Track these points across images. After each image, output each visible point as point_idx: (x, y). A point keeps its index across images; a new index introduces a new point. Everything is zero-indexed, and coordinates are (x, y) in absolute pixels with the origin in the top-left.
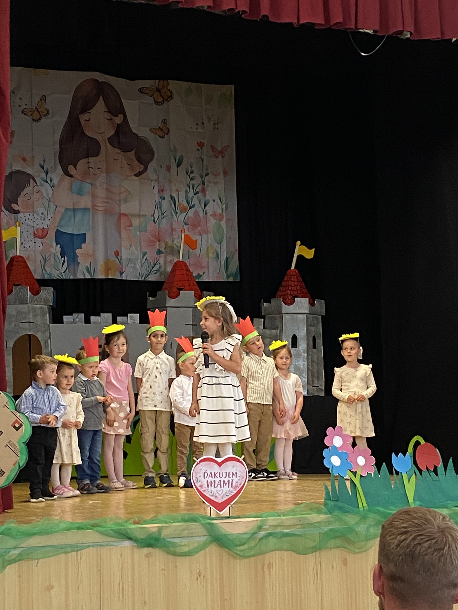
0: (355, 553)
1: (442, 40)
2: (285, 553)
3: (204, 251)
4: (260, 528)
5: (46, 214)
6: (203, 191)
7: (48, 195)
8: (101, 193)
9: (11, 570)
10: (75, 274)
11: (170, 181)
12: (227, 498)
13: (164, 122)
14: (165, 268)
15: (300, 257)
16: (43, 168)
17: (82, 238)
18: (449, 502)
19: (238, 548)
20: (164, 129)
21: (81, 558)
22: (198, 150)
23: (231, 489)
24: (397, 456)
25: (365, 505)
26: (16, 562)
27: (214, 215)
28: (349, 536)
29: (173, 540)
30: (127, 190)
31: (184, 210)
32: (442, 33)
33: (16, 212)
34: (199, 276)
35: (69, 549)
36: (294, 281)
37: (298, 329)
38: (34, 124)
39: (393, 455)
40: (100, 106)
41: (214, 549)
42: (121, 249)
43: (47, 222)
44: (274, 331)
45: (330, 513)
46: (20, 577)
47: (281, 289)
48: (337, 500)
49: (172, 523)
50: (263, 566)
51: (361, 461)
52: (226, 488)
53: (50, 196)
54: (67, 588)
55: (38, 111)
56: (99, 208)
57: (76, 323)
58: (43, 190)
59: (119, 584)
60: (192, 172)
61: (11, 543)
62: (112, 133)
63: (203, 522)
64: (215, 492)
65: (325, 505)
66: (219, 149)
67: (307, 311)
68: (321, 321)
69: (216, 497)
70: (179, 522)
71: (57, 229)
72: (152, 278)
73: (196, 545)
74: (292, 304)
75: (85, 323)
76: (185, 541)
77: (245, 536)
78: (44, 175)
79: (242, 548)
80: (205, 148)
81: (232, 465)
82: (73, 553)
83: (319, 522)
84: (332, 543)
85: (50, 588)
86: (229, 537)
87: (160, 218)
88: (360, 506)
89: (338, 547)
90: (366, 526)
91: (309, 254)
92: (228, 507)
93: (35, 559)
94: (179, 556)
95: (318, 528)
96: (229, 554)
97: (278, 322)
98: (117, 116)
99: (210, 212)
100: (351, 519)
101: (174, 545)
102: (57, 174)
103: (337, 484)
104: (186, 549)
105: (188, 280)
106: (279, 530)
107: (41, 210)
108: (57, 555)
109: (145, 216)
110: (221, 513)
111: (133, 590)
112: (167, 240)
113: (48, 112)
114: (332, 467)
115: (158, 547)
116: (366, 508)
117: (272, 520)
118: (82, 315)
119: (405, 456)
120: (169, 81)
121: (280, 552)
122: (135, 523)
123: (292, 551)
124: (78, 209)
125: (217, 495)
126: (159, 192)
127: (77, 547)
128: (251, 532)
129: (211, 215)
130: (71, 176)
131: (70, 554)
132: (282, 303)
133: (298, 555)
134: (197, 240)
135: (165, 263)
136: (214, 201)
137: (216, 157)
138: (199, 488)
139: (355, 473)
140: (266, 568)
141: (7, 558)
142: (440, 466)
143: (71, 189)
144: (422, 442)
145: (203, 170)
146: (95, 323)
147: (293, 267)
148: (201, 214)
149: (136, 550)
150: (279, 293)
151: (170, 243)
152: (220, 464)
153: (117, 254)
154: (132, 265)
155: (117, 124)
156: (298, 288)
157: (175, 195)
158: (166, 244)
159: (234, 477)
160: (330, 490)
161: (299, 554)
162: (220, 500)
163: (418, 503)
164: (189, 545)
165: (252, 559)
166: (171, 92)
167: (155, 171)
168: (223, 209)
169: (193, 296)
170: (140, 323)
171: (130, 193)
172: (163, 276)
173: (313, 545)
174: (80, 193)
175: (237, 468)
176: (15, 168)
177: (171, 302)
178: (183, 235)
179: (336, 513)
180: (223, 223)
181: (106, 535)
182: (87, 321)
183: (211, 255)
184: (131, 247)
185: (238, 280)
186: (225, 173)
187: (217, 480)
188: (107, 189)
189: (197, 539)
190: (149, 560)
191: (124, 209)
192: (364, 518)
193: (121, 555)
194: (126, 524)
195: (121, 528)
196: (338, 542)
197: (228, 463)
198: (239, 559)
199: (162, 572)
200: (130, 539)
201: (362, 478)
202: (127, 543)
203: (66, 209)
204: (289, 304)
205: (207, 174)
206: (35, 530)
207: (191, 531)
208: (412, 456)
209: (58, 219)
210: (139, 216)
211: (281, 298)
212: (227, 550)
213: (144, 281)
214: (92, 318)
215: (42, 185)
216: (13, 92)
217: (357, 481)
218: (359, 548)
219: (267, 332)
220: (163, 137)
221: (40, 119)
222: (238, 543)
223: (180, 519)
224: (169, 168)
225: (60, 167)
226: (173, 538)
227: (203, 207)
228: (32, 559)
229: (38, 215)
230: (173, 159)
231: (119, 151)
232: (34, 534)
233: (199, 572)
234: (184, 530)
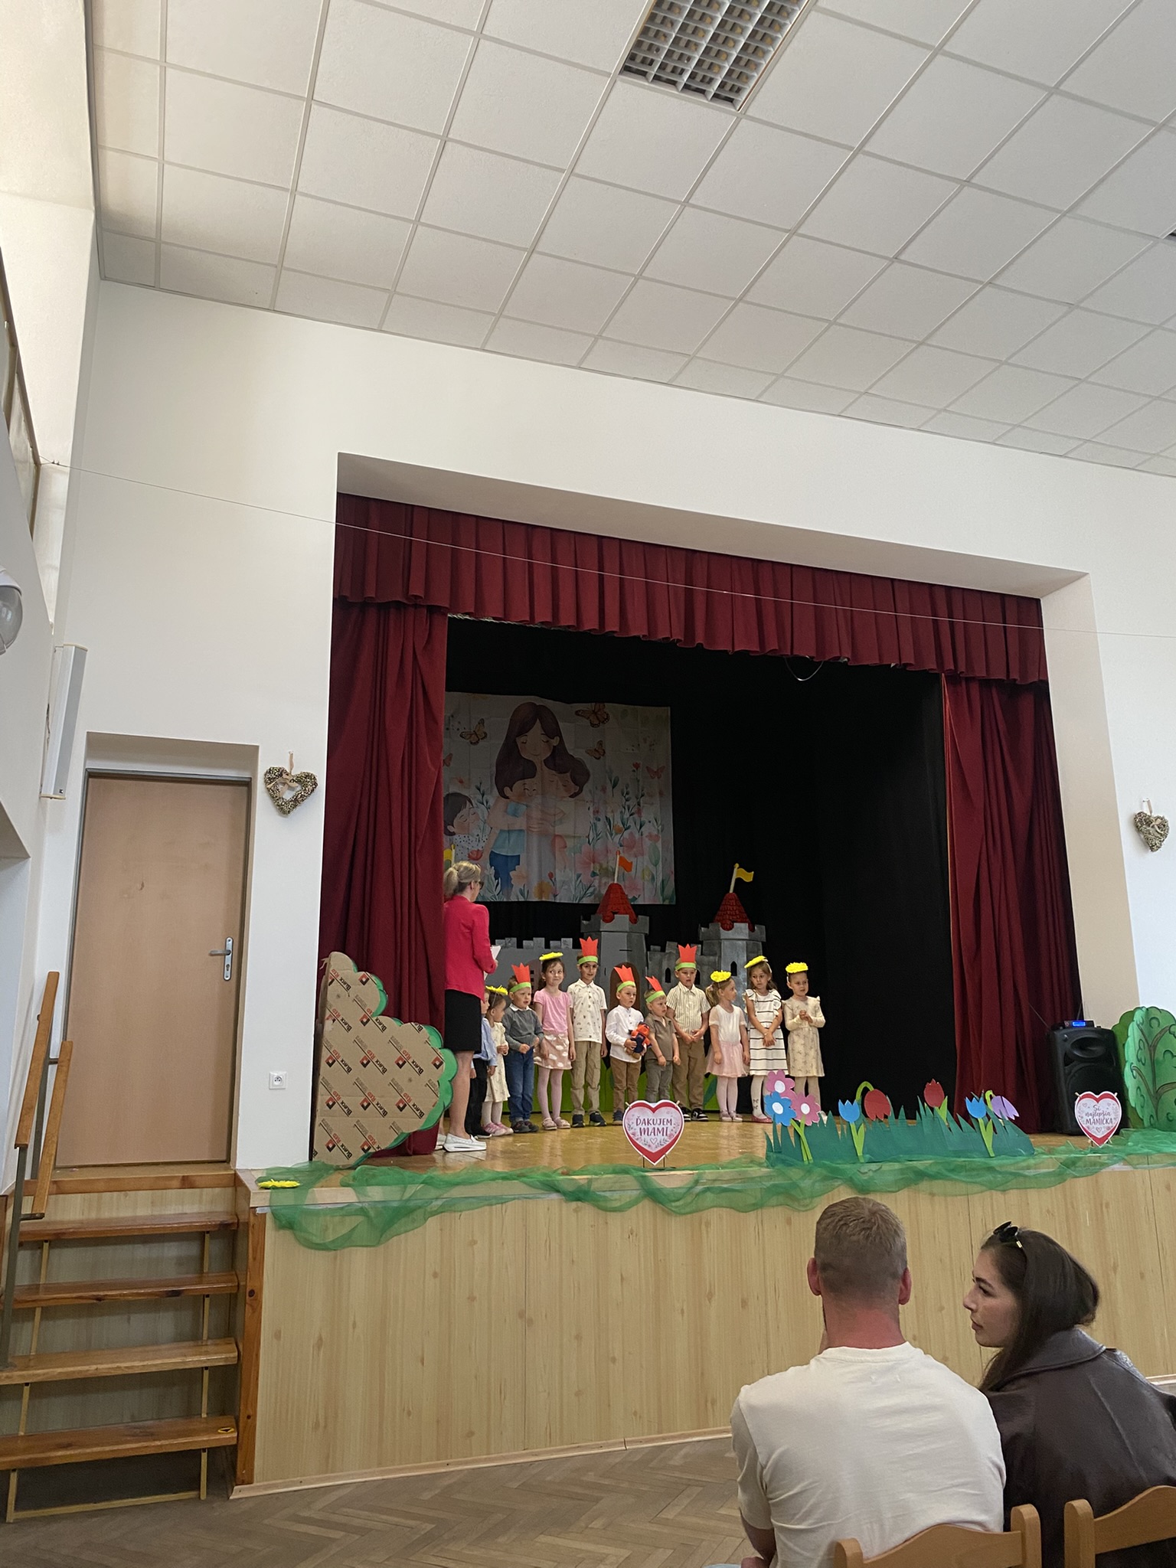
0: (799, 1211)
1: (881, 666)
2: (724, 1209)
3: (639, 874)
4: (697, 1182)
5: (481, 836)
6: (639, 812)
7: (483, 817)
8: (536, 814)
9: (432, 1223)
10: (508, 896)
11: (605, 803)
12: (662, 1147)
13: (600, 743)
14: (600, 891)
15: (739, 880)
16: (479, 790)
17: (517, 859)
18: (901, 1156)
19: (673, 1204)
20: (600, 750)
21: (506, 1212)
22: (634, 771)
23: (666, 1138)
24: (844, 1103)
25: (810, 1158)
26: (439, 1213)
27: (650, 836)
28: (793, 1193)
29: (602, 1194)
30: (562, 811)
31: (619, 831)
32: (880, 660)
33: (453, 834)
34: (635, 899)
35: (494, 1201)
36: (733, 905)
37: (738, 956)
38: (472, 746)
39: (840, 1103)
40: (537, 730)
41: (647, 1204)
42: (555, 869)
43: (483, 845)
44: (711, 958)
45: (772, 1166)
46: (441, 1230)
47: (719, 913)
48: (780, 1152)
49: (603, 1175)
50: (700, 1224)
51: (805, 1109)
52: (660, 1137)
53: (486, 818)
54: (491, 1243)
55: (476, 734)
56: (533, 830)
57: (508, 947)
58: (479, 812)
59: (546, 1241)
60: (627, 794)
61: (433, 1193)
62: (548, 755)
63: (635, 1174)
64: (649, 1141)
65: (768, 1157)
66: (655, 770)
67: (747, 938)
68: (761, 948)
69: (649, 1146)
70: (611, 1174)
71: (492, 852)
72: (585, 901)
73: (628, 1200)
74: (731, 929)
75: (518, 947)
76: (616, 1195)
77: (680, 1191)
78: (480, 797)
79: (678, 1204)
80: (640, 770)
81: (666, 1111)
82: (498, 1205)
83: (760, 1177)
84: (774, 1201)
85: (474, 1242)
86: (665, 1193)
87: (595, 841)
88: (805, 1159)
89: (781, 1205)
90: (812, 1181)
91: (748, 877)
92: (662, 1158)
93: (458, 1211)
94: (610, 1211)
95: (759, 1184)
96: (663, 1210)
97: (716, 948)
98: (553, 738)
99: (646, 834)
100: (795, 1174)
101: (606, 1199)
102: (493, 797)
103: (779, 1133)
104: (617, 1204)
105: (623, 904)
106: (717, 1184)
107: (476, 832)
108: (481, 1207)
109: (580, 837)
110: (655, 1164)
111: (561, 1246)
112: (602, 862)
113: (485, 733)
114: (774, 1115)
115: (588, 1201)
116: (812, 1162)
117: (709, 1174)
118: (515, 940)
119: (852, 1103)
120: (606, 704)
121: (719, 1209)
122: (563, 1174)
123: (731, 1208)
124: (512, 831)
125: (651, 1143)
126: (594, 814)
127: (503, 1199)
128: (689, 1186)
129: (646, 837)
130: (507, 798)
131: (494, 1207)
132: (721, 928)
133: (737, 1213)
134: (632, 863)
135: (600, 886)
136: (650, 822)
137: (653, 778)
138: (632, 1136)
139: (799, 1124)
140: (703, 1227)
141: (429, 1210)
142: (891, 1114)
143: (506, 811)
144: (871, 1088)
145: (638, 791)
146: (528, 948)
147: (731, 891)
148: (637, 836)
149: (564, 1204)
150: (717, 918)
151: (604, 866)
152: (654, 1110)
153: (551, 876)
154: (566, 887)
155: (554, 747)
156: (737, 912)
157: (610, 815)
158: (601, 866)
159: (669, 1124)
160: (772, 1141)
161: (739, 1211)
162: (654, 1150)
163: (868, 1156)
164: (620, 1200)
165: (689, 1216)
166: (607, 714)
167: (590, 791)
168: (658, 830)
169: (628, 921)
170: (573, 948)
171: (565, 814)
172: (597, 899)
173: (754, 1202)
174: (515, 814)
175: (674, 1115)
176: (451, 790)
177: (605, 926)
178: (618, 857)
179: (780, 1166)
180: (659, 845)
181: (534, 1187)
182: (520, 945)
183: (646, 877)
184: (565, 868)
185: (674, 903)
186: (661, 794)
187: (651, 1128)
188: (542, 811)
189: (629, 1192)
190: (577, 1215)
191: (559, 830)
192: (809, 1172)
193: (548, 1209)
194: (553, 1175)
195: (548, 1179)
196: (781, 1199)
197: (663, 1109)
198: (676, 1216)
199: (591, 1229)
200: (558, 1191)
201: (807, 1128)
202: (555, 1196)
203: (501, 830)
204: (728, 930)
205: (642, 796)
206: (458, 1180)
207: (622, 1184)
208: (860, 1103)
209: (493, 841)
210: (574, 837)
211: (720, 924)
212: (660, 1205)
213: (578, 904)
214: (525, 942)
215: (477, 807)
216: (452, 716)
217: (801, 1131)
218: (803, 1206)
219: (705, 958)
220: (599, 759)
221: (477, 742)
222: (673, 1198)
223: (611, 1169)
224: (604, 790)
225: (495, 790)
226: (604, 1191)
227: (638, 827)
228: (455, 1211)
229: (473, 836)
230: (608, 781)
231: (554, 772)
232: (458, 1184)
233: (632, 1229)
234: (615, 1183)
